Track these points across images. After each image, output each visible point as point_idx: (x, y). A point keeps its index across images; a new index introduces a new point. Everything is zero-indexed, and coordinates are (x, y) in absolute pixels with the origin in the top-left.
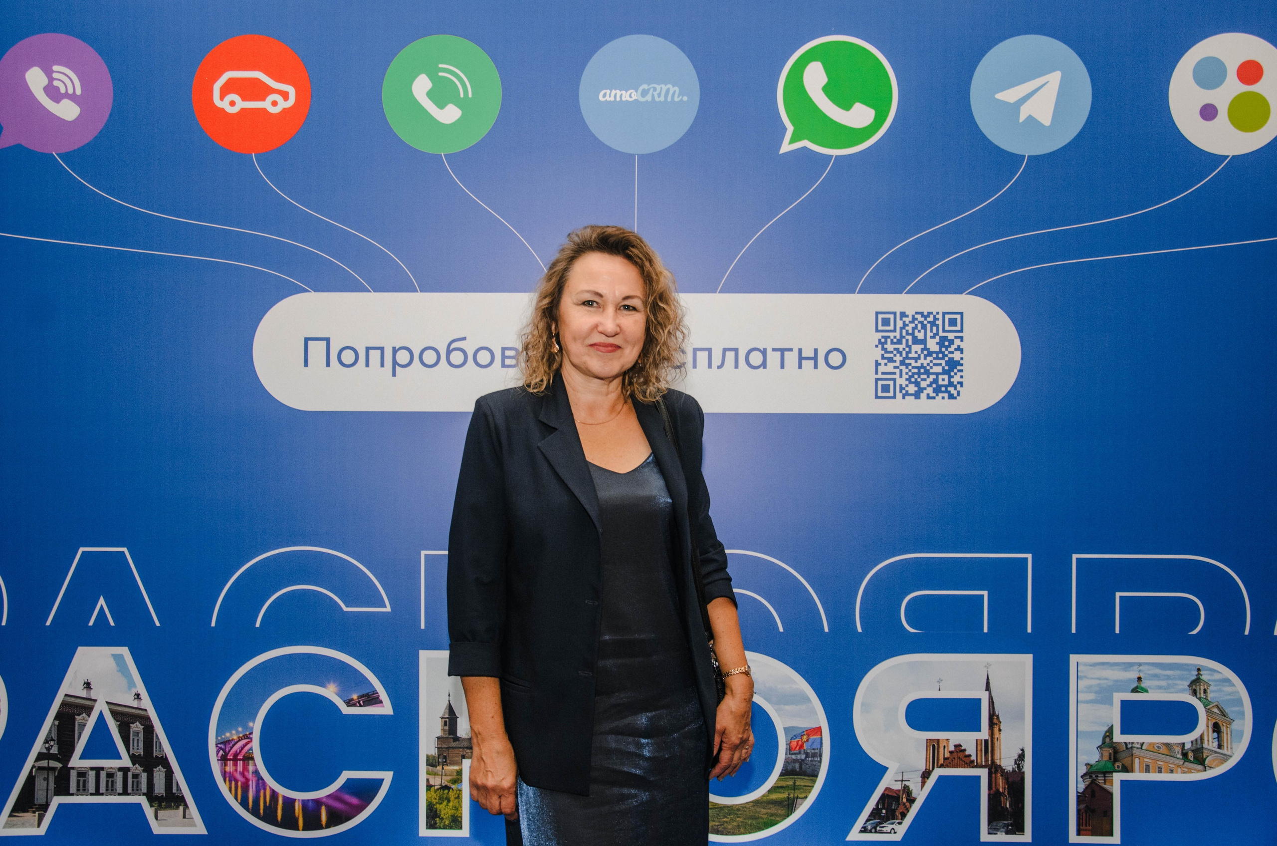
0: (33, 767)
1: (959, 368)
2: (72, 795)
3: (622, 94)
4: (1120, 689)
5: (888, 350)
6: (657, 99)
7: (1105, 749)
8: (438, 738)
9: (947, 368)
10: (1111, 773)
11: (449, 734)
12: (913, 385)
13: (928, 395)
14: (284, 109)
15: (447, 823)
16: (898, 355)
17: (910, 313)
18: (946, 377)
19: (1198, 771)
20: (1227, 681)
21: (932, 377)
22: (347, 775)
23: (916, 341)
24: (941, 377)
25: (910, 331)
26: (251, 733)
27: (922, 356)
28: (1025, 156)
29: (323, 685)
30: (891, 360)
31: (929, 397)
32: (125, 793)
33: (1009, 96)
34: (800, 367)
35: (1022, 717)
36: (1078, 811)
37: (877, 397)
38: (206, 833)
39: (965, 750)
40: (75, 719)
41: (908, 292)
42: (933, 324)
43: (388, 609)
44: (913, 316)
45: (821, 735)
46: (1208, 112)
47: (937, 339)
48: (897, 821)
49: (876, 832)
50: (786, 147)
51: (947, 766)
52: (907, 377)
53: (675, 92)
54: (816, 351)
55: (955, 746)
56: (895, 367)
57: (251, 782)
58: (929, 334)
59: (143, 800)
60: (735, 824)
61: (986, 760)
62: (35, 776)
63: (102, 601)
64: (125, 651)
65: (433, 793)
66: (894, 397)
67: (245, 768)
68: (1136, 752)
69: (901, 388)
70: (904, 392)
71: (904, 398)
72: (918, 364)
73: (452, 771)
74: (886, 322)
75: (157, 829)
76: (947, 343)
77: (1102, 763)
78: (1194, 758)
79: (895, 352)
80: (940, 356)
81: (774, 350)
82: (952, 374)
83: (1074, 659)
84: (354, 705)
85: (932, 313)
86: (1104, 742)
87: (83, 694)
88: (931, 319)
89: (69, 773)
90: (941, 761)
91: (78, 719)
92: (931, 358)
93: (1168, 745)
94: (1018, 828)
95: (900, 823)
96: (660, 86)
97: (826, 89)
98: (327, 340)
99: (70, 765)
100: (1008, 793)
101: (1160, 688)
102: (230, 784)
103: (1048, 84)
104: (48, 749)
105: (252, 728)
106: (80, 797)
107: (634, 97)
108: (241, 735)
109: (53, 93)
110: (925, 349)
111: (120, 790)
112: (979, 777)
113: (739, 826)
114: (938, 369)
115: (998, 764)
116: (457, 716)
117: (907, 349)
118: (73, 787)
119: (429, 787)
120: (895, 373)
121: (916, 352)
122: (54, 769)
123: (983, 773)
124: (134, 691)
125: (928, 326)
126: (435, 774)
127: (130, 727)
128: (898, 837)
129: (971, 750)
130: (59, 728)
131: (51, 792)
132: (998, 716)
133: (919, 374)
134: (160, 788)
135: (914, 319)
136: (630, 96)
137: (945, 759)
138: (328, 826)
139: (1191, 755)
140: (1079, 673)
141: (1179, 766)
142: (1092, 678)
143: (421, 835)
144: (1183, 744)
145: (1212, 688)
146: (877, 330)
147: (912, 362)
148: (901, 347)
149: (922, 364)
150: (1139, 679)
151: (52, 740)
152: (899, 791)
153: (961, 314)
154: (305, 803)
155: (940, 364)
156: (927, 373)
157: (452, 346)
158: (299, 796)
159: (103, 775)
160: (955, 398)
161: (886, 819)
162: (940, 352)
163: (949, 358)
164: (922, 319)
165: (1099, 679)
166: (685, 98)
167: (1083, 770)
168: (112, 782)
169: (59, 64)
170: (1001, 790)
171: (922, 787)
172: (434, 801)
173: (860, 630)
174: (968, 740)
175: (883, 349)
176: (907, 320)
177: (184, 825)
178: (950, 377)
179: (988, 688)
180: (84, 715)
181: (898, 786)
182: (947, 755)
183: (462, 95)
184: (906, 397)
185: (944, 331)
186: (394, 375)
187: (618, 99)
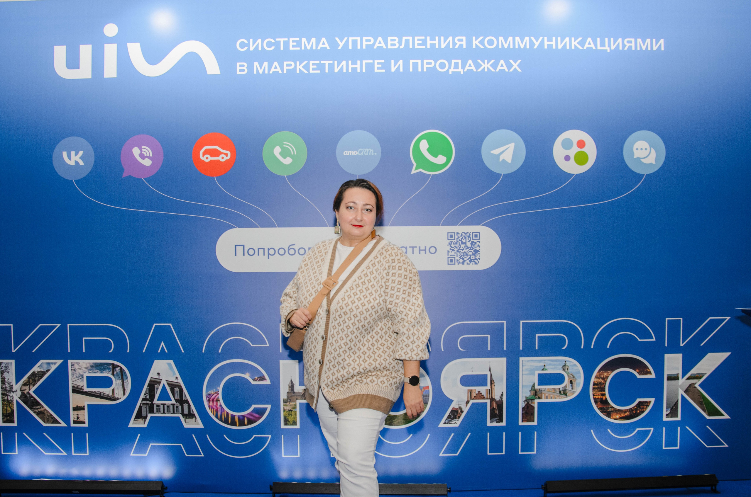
0: (141, 403)
1: (478, 253)
2: (155, 413)
3: (352, 153)
4: (537, 370)
5: (452, 246)
6: (365, 154)
7: (532, 391)
8: (288, 392)
9: (474, 253)
10: (534, 399)
11: (292, 391)
12: (462, 259)
13: (467, 263)
14: (226, 160)
15: (291, 423)
16: (456, 248)
17: (460, 233)
18: (474, 256)
19: (565, 398)
20: (575, 365)
21: (469, 256)
22: (254, 406)
23: (462, 243)
24: (472, 256)
25: (460, 240)
26: (218, 391)
27: (465, 249)
28: (501, 174)
29: (244, 373)
30: (453, 250)
31: (467, 264)
32: (174, 413)
33: (496, 152)
34: (420, 253)
35: (502, 381)
36: (522, 414)
37: (448, 264)
38: (203, 427)
39: (481, 393)
40: (154, 386)
41: (459, 225)
42: (469, 237)
43: (268, 345)
44: (461, 234)
45: (429, 389)
46: (567, 158)
47: (470, 242)
48: (457, 419)
49: (449, 423)
50: (413, 172)
51: (475, 399)
52: (459, 256)
53: (372, 151)
54: (425, 247)
55: (478, 392)
56: (455, 253)
57: (219, 409)
58: (467, 240)
59: (180, 416)
60: (397, 422)
61: (489, 397)
62: (142, 407)
63: (163, 344)
64: (171, 362)
65: (286, 413)
66: (455, 264)
67: (217, 404)
68: (543, 392)
69: (457, 261)
70: (458, 262)
71: (458, 264)
72: (463, 252)
73: (293, 404)
74: (451, 236)
75: (186, 426)
76: (474, 244)
77: (531, 397)
78: (564, 393)
79: (455, 247)
80: (472, 248)
81: (410, 247)
82: (476, 255)
83: (521, 359)
84: (256, 381)
85: (468, 233)
86: (532, 389)
87: (157, 377)
88: (468, 235)
89: (154, 406)
90: (473, 397)
91: (156, 386)
92: (468, 249)
93: (554, 389)
94: (501, 420)
95: (458, 420)
96: (367, 149)
97: (428, 150)
98: (244, 246)
99: (154, 403)
100: (498, 408)
101: (552, 368)
102: (211, 410)
103: (509, 148)
104: (146, 397)
105: (219, 390)
106: (158, 414)
107: (357, 153)
108: (215, 392)
109: (142, 156)
110: (466, 246)
111: (172, 411)
112: (487, 403)
113: (399, 423)
114: (471, 253)
115: (494, 397)
116: (294, 384)
117: (459, 246)
118: (155, 411)
119: (284, 410)
120: (455, 255)
121: (463, 247)
122: (148, 404)
123: (488, 401)
124: (175, 376)
125: (467, 237)
126: (286, 406)
127: (174, 389)
128: (457, 425)
129: (484, 393)
130: (149, 390)
131: (148, 412)
132: (494, 381)
133: (464, 255)
134: (186, 411)
135: (462, 235)
136: (355, 153)
137: (474, 397)
138: (248, 425)
139: (562, 392)
140: (523, 364)
141: (559, 396)
142: (528, 366)
143: (282, 427)
144: (560, 388)
145: (569, 368)
146: (448, 239)
147: (461, 251)
148: (457, 245)
149: (465, 252)
150: (545, 365)
151: (147, 394)
152: (457, 408)
153: (479, 233)
154: (239, 417)
155: (471, 252)
156: (467, 255)
157: (291, 247)
158: (237, 414)
159: (166, 406)
160: (477, 264)
161: (453, 419)
162: (472, 247)
163: (475, 249)
164: (465, 235)
165: (530, 366)
166: (376, 154)
167: (524, 399)
168: (169, 409)
169: (144, 146)
170: (495, 407)
171: (466, 407)
172: (286, 416)
173: (443, 350)
174: (483, 390)
175: (450, 246)
176: (459, 235)
177: (196, 425)
178: (475, 256)
179: (490, 370)
180: (158, 385)
181: (457, 407)
182: (475, 395)
183: (292, 154)
184: (459, 264)
185: (473, 239)
186: (268, 258)
187: (351, 154)
